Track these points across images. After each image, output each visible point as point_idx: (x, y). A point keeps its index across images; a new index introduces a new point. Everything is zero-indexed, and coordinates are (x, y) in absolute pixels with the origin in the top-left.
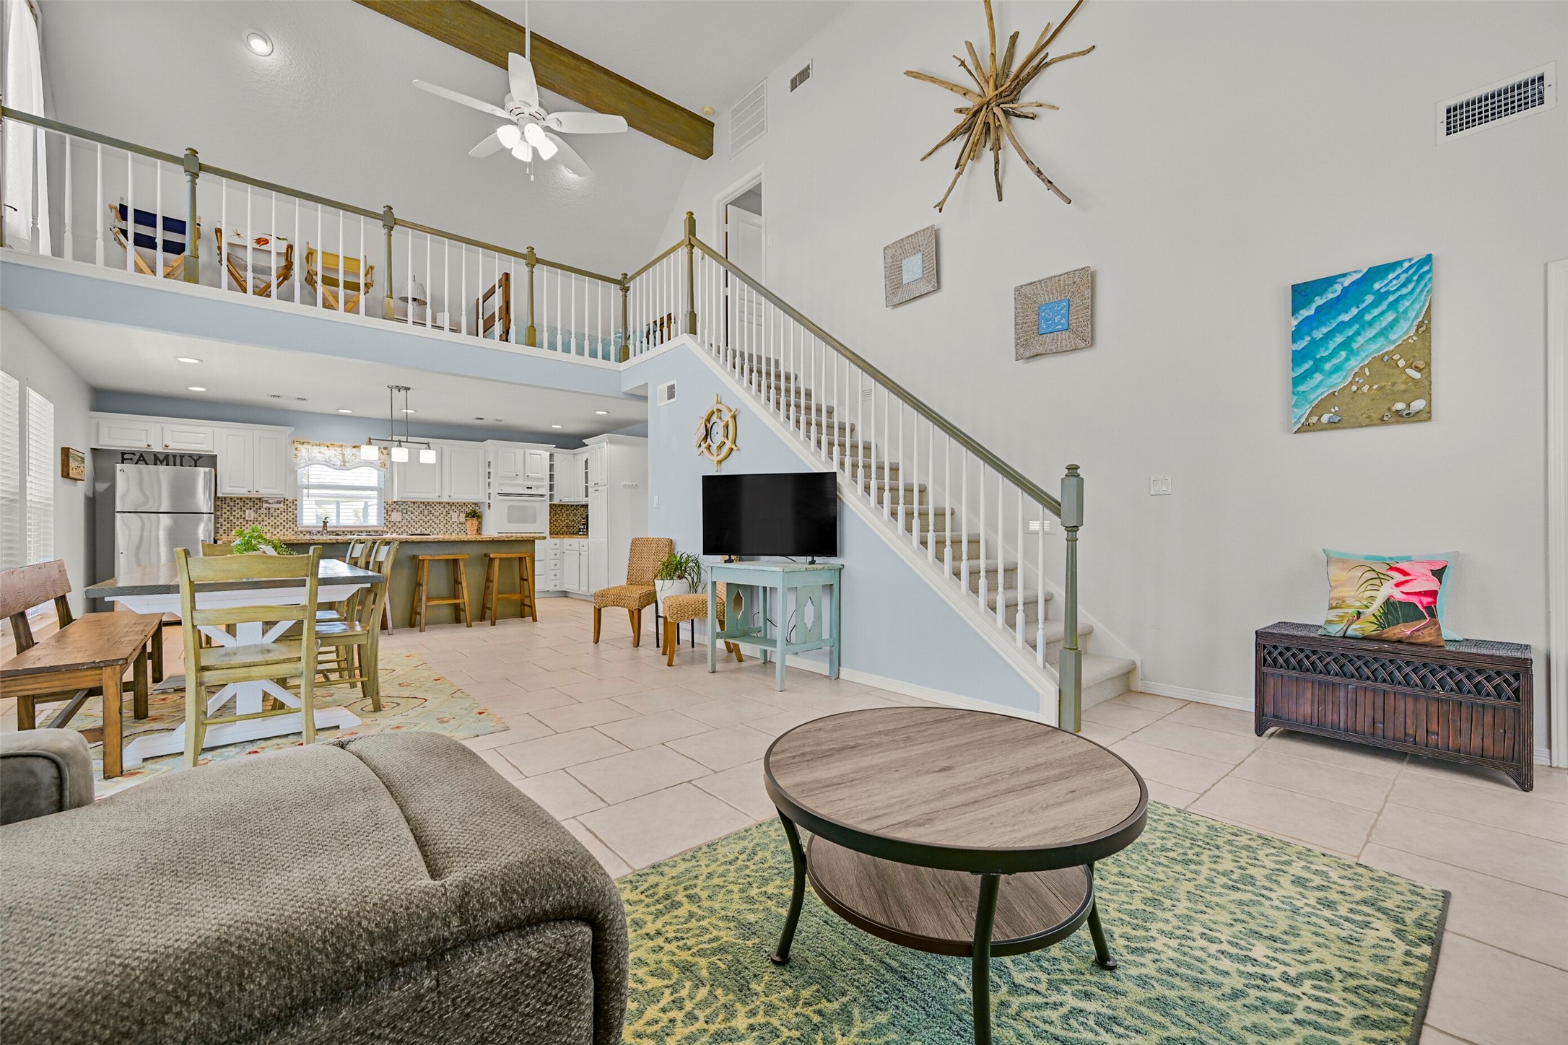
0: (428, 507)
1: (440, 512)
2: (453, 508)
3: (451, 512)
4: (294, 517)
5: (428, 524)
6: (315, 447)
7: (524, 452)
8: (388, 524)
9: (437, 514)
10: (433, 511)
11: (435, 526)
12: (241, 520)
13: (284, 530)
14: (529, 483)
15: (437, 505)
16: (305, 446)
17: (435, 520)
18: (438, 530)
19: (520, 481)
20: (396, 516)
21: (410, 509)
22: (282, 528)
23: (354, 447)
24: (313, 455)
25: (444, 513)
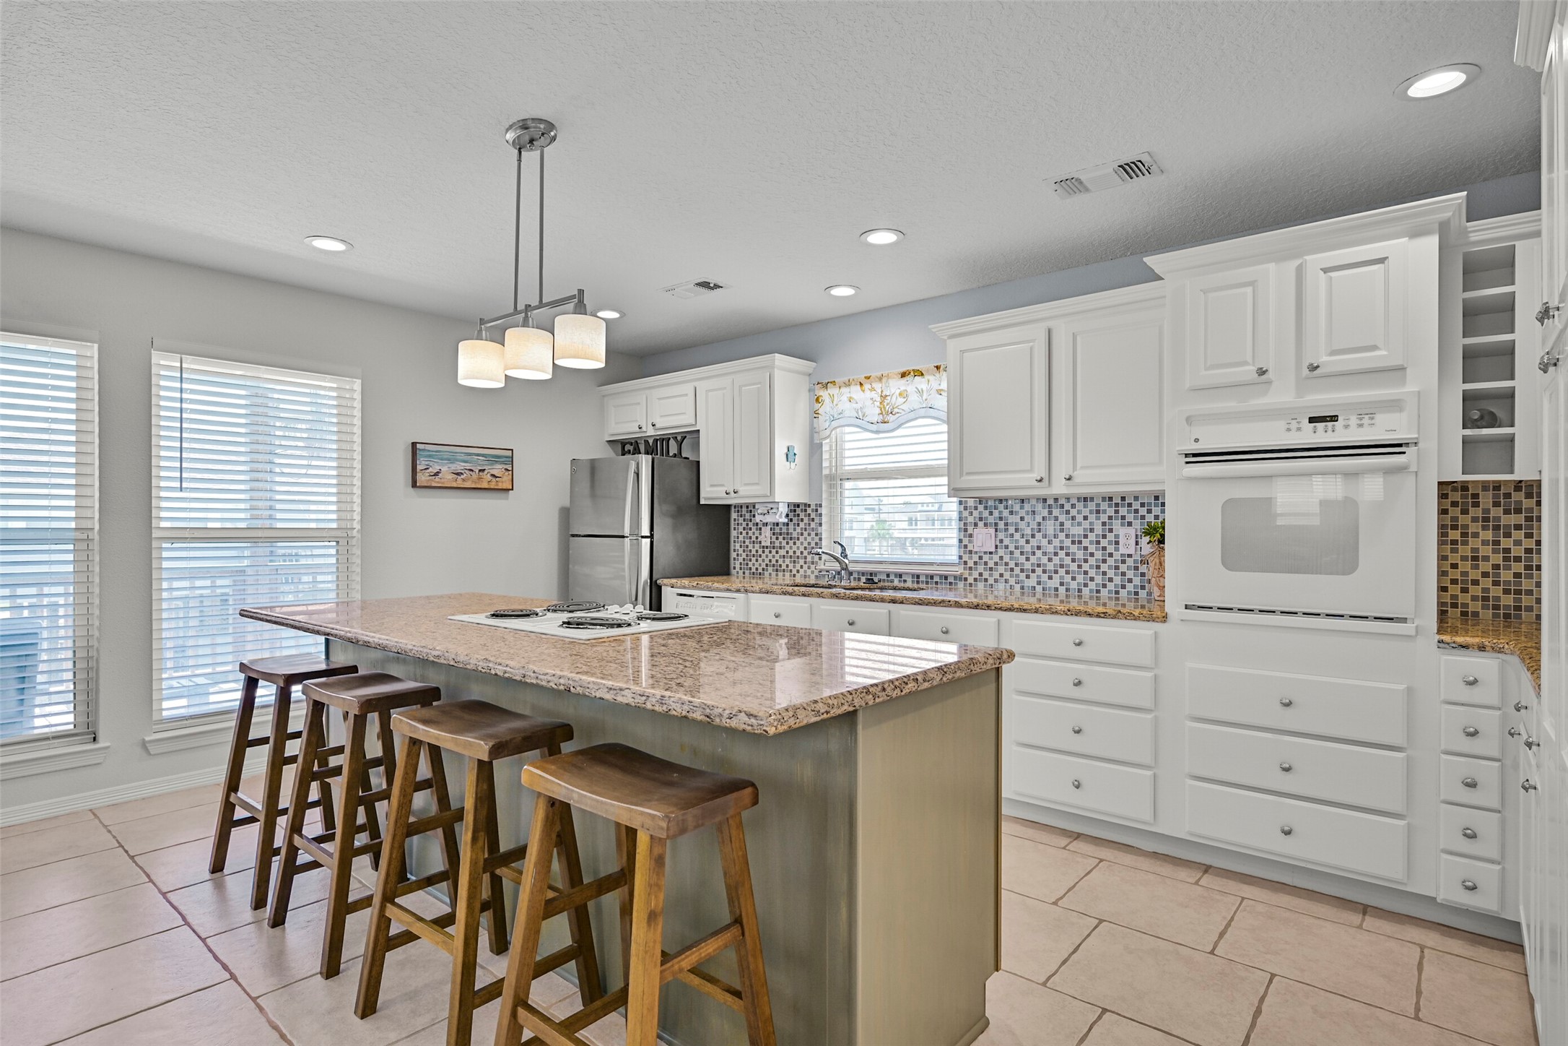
0: (1056, 512)
1: (1086, 524)
2: (1123, 511)
3: (1116, 524)
4: (817, 539)
5: (1056, 560)
6: (844, 390)
7: (1300, 271)
8: (966, 558)
9: (1077, 531)
10: (1068, 524)
11: (1074, 567)
12: (757, 546)
13: (805, 567)
14: (1321, 400)
15: (1080, 506)
16: (832, 390)
17: (1074, 548)
18: (1080, 578)
19: (1282, 394)
20: (984, 539)
21: (1014, 519)
22: (802, 562)
23: (903, 375)
24: (840, 407)
25: (1098, 529)
